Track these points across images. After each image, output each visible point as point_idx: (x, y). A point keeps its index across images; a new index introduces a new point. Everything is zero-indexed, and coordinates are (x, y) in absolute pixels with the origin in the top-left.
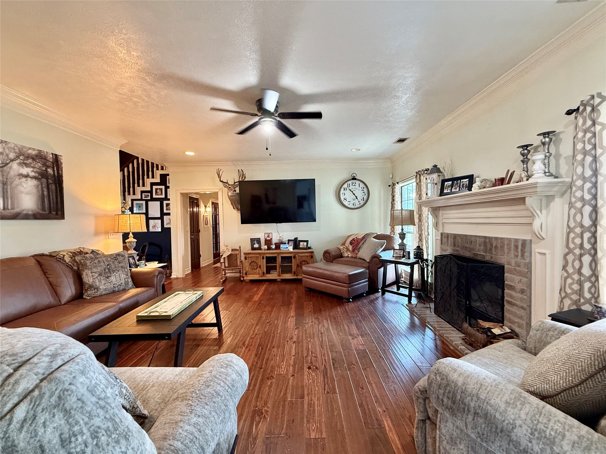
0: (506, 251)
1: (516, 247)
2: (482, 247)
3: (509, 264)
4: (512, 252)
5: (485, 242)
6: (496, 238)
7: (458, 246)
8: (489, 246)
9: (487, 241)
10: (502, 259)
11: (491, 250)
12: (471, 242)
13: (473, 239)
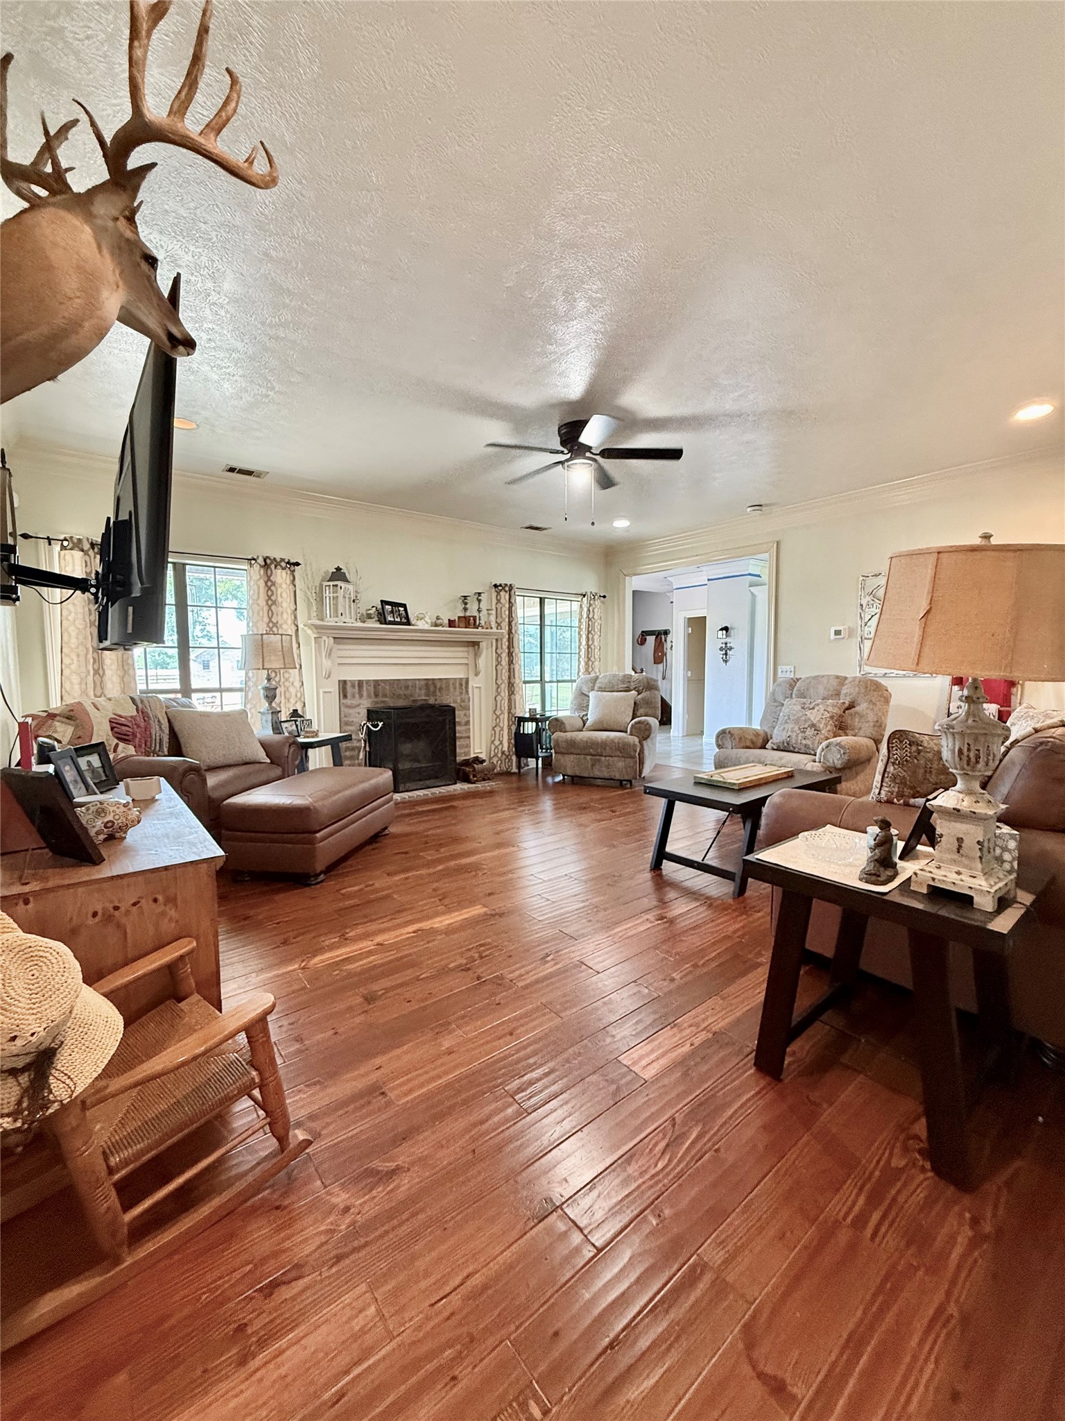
0: (452, 690)
1: (461, 685)
2: (423, 691)
3: (455, 702)
4: (458, 690)
5: (427, 685)
6: (440, 679)
7: (385, 696)
8: (432, 689)
9: (430, 685)
10: (449, 699)
11: (435, 691)
12: (407, 687)
13: (410, 683)
